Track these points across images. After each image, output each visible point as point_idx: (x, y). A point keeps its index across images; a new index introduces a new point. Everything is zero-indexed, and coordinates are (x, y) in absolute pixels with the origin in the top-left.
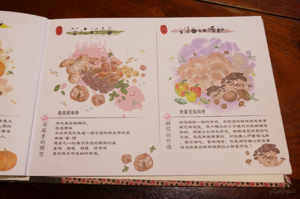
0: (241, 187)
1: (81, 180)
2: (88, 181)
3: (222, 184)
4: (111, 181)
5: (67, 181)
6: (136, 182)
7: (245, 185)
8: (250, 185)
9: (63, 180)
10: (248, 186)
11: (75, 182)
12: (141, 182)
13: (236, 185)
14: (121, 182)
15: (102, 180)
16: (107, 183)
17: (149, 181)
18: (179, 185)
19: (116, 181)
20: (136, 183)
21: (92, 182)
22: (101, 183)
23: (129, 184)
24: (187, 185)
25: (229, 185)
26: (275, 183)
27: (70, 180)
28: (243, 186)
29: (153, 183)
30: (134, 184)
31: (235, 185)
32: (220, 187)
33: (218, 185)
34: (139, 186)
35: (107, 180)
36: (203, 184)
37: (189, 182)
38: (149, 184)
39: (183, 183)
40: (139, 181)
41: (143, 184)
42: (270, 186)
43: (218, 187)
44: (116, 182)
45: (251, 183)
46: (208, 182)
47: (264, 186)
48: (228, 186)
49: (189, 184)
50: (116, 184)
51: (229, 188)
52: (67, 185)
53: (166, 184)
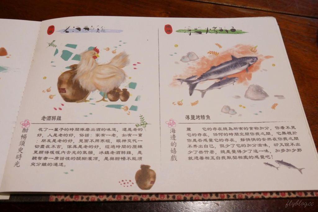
0: (269, 198)
1: (73, 197)
2: (82, 197)
3: (247, 195)
4: (111, 196)
5: (57, 199)
6: (141, 196)
7: (274, 195)
8: (280, 196)
9: (51, 197)
11: (67, 199)
12: (148, 196)
13: (264, 196)
14: (123, 197)
15: (100, 196)
16: (105, 199)
17: (157, 195)
18: (194, 199)
19: (116, 196)
20: (141, 199)
22: (98, 199)
23: (133, 200)
24: (204, 198)
25: (255, 196)
27: (60, 197)
28: (272, 197)
29: (162, 197)
30: (139, 199)
31: (262, 196)
32: (244, 199)
33: (242, 196)
34: (145, 202)
35: (106, 196)
38: (157, 199)
39: (199, 195)
40: (145, 195)
41: (151, 198)
42: (305, 196)
43: (241, 199)
44: (118, 197)
47: (298, 196)
48: (254, 198)
49: (206, 197)
50: (117, 200)
51: (255, 200)
52: (57, 203)
53: (178, 198)
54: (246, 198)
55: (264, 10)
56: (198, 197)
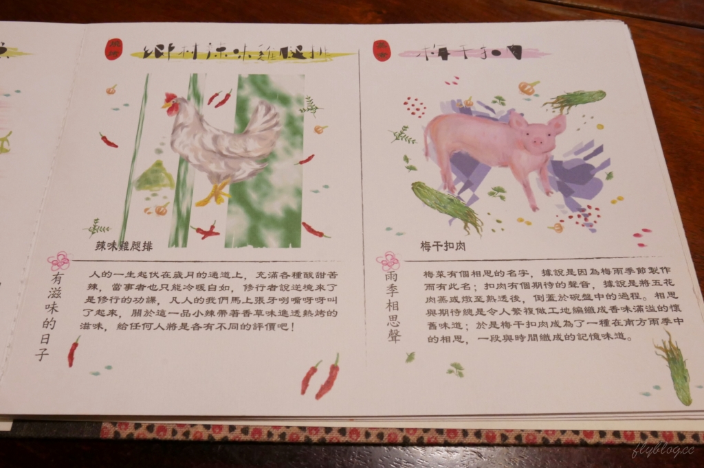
0: (597, 445)
1: (155, 429)
2: (174, 432)
3: (546, 436)
4: (238, 432)
5: (117, 433)
6: (307, 433)
7: (609, 438)
8: (623, 440)
9: (106, 428)
10: (617, 441)
11: (139, 434)
12: (322, 434)
13: (586, 439)
14: (265, 432)
15: (213, 429)
16: (226, 437)
17: (342, 431)
18: (425, 440)
19: (251, 430)
20: (307, 437)
21: (187, 434)
22: (210, 436)
23: (287, 439)
24: (449, 440)
25: (564, 439)
26: (692, 432)
27: (125, 429)
28: (603, 441)
29: (354, 436)
30: (302, 439)
31: (582, 440)
32: (539, 446)
33: (535, 438)
34: (315, 444)
35: (227, 429)
36: (494, 437)
37: (454, 431)
38: (343, 439)
39: (437, 435)
40: (316, 429)
41: (328, 437)
42: (679, 442)
43: (533, 445)
44: (253, 434)
45: (625, 432)
46: (507, 431)
47: (663, 440)
48: (562, 442)
49: (454, 438)
50: (253, 439)
51: (565, 448)
52: (117, 442)
53: (389, 439)
54: (544, 443)
55: (605, 9)
56: (436, 439)
